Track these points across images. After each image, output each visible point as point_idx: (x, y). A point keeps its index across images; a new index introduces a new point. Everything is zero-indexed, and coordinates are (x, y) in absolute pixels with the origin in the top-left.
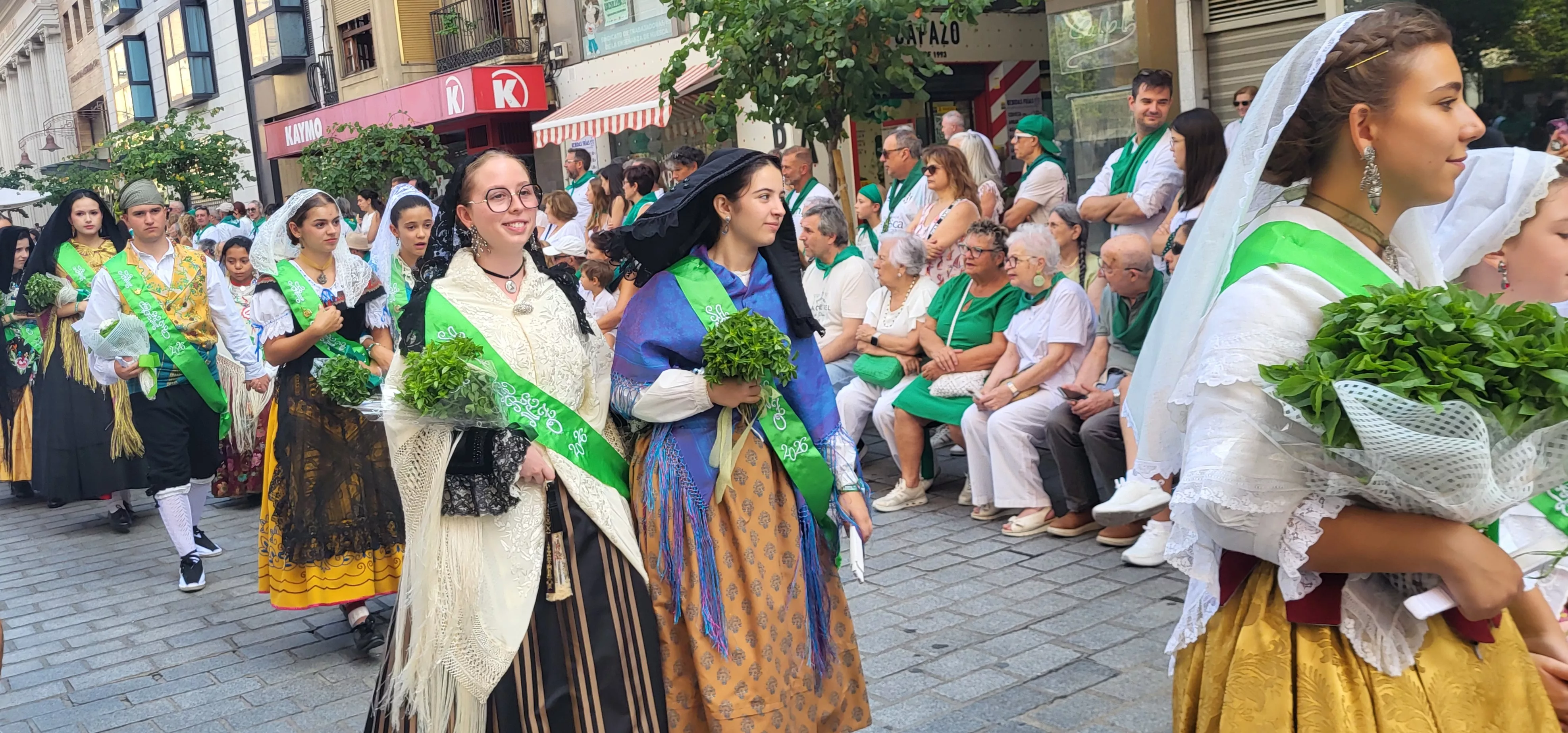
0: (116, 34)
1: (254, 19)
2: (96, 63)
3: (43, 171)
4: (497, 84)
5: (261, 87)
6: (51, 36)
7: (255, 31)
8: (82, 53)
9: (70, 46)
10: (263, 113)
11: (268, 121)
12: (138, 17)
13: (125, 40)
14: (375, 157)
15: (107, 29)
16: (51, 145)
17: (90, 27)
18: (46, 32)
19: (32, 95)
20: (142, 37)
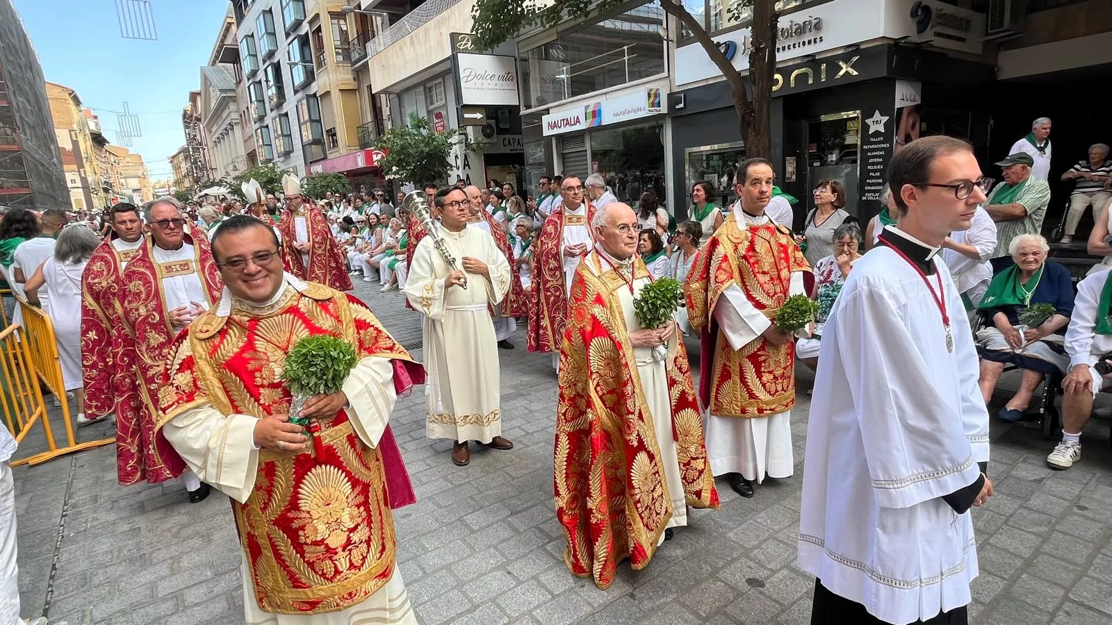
0: (258, 125)
1: (303, 124)
2: (252, 135)
3: (234, 179)
4: (374, 156)
5: (308, 148)
6: (236, 123)
7: (303, 127)
8: (247, 130)
9: (243, 128)
10: (309, 161)
11: (311, 163)
12: (265, 118)
13: (261, 128)
14: (323, 183)
15: (255, 122)
16: (235, 169)
17: (250, 121)
18: (234, 121)
19: (230, 146)
20: (267, 126)
